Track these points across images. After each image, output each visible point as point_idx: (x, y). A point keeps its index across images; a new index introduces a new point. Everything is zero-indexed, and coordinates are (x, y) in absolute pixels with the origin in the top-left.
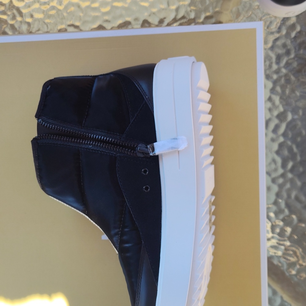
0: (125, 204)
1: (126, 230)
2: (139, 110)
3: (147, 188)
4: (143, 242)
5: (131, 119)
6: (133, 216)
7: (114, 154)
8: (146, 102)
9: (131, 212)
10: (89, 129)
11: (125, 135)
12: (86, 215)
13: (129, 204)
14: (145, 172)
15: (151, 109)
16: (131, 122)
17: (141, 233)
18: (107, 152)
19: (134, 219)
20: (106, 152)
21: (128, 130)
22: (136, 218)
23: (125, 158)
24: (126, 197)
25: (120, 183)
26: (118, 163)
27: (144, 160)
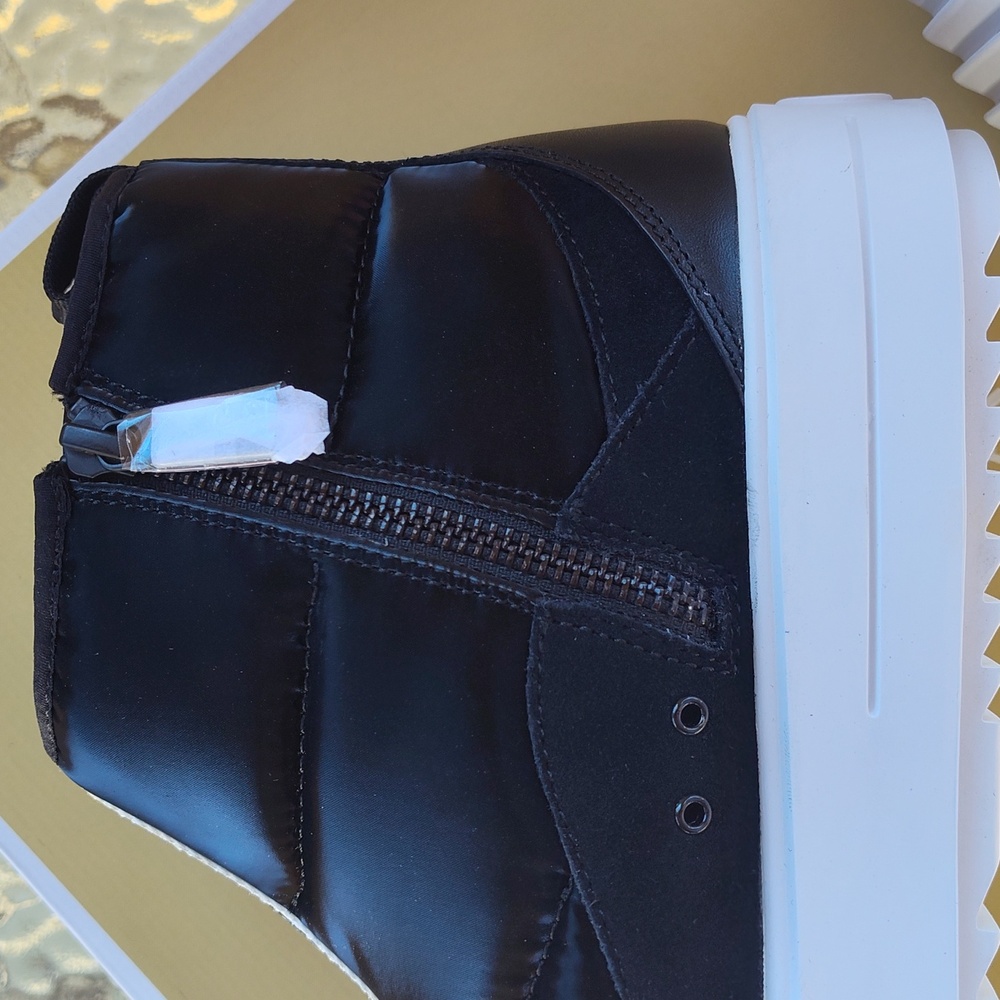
0: (567, 891)
2: (662, 361)
3: (694, 814)
5: (609, 414)
6: (610, 968)
7: (518, 600)
8: (701, 323)
9: (602, 944)
11: (576, 502)
13: (590, 897)
15: (733, 374)
16: (614, 432)
18: (479, 587)
19: (618, 987)
21: (598, 474)
22: (624, 982)
23: (579, 627)
24: (573, 853)
25: (545, 771)
26: (538, 652)
27: (690, 648)
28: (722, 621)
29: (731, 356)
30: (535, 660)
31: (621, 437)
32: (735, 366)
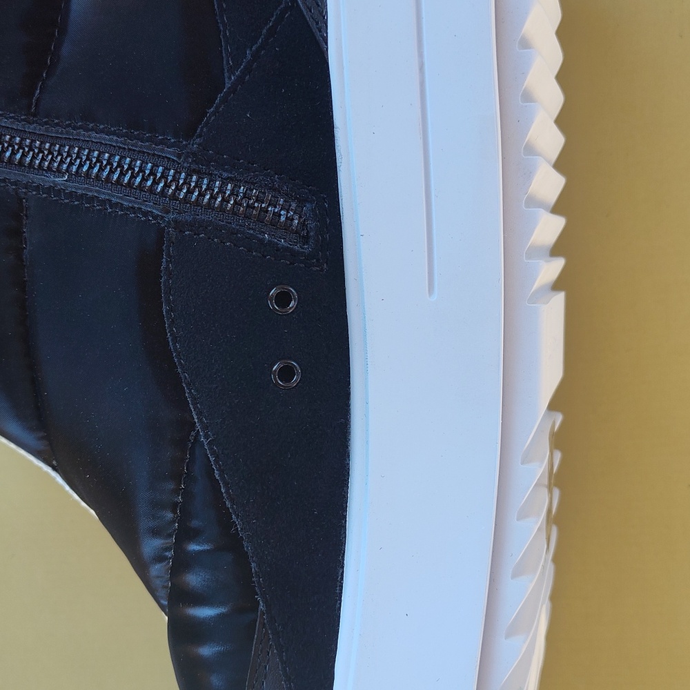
0: (193, 433)
1: (194, 547)
2: (263, 32)
3: (287, 373)
4: (262, 607)
5: (226, 75)
6: (223, 490)
9: (216, 472)
10: (56, 121)
11: (198, 140)
12: (54, 468)
13: (206, 437)
14: (283, 299)
15: (315, 30)
16: (228, 85)
17: (253, 565)
18: (128, 209)
19: (228, 504)
20: (121, 206)
21: (213, 118)
22: (232, 501)
23: (198, 235)
24: (195, 404)
25: (174, 344)
26: (169, 255)
27: (282, 248)
28: (311, 228)
29: (317, 23)
30: (167, 261)
31: (233, 90)
32: (320, 31)
